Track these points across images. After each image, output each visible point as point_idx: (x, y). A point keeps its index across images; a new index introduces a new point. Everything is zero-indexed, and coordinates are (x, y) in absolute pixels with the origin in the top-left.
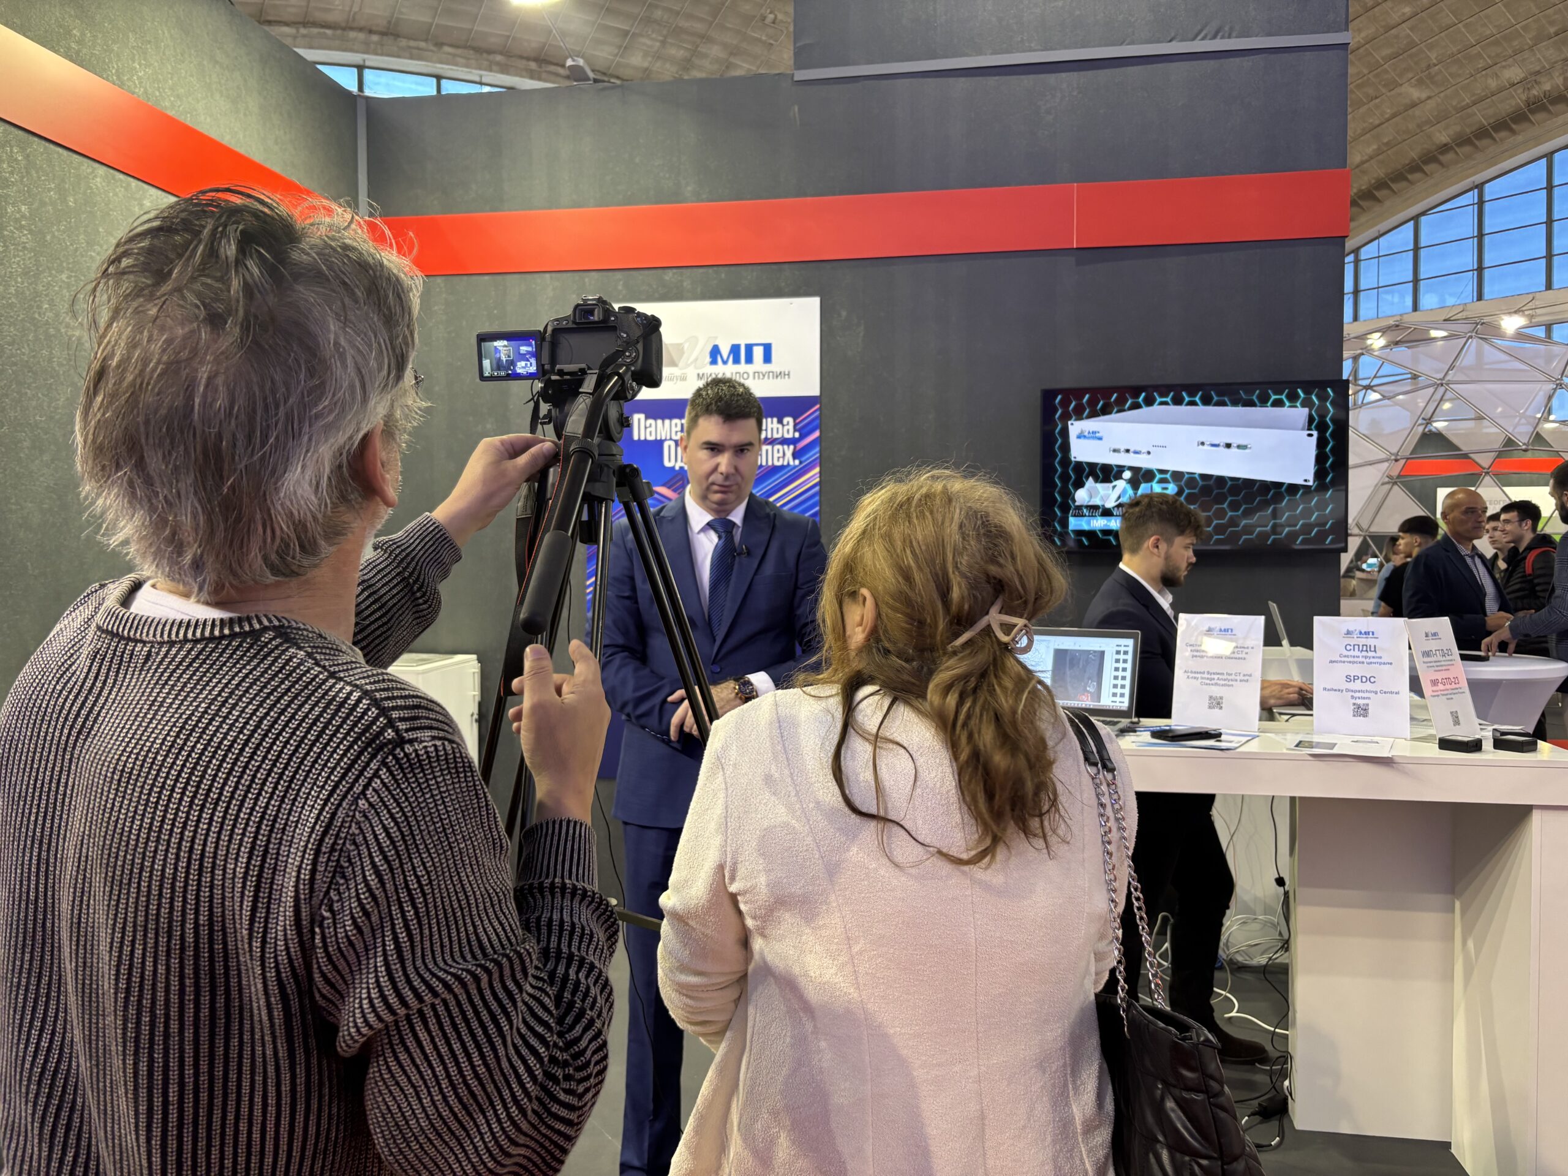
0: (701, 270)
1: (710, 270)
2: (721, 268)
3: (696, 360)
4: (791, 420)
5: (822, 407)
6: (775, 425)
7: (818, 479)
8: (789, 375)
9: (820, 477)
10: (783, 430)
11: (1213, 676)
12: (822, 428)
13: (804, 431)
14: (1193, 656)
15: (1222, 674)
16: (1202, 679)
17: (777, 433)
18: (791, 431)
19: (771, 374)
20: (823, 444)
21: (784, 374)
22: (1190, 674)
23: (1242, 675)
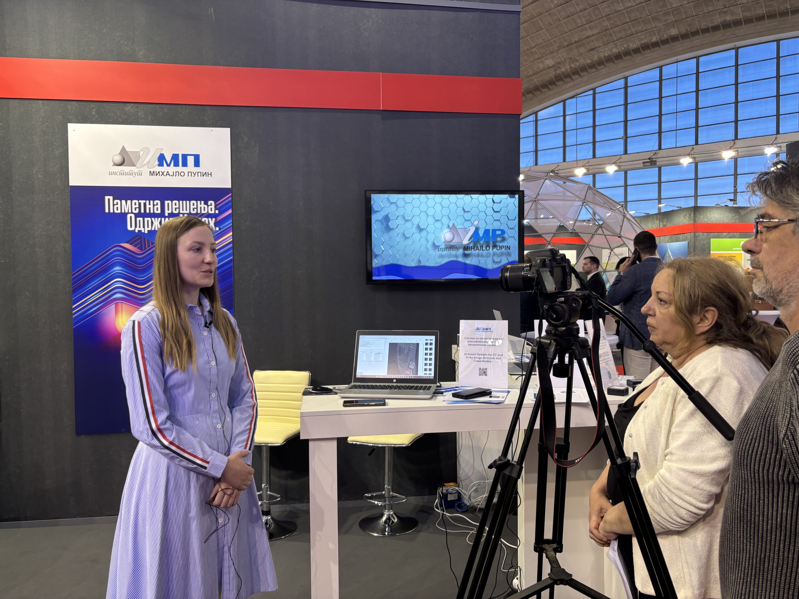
0: (151, 106)
1: (157, 106)
2: (164, 106)
3: (149, 162)
4: (213, 202)
5: (233, 195)
6: (203, 205)
7: (232, 240)
8: (211, 174)
9: (233, 238)
10: (208, 208)
11: (481, 356)
12: (233, 208)
13: (221, 210)
14: (469, 345)
15: (486, 355)
16: (475, 358)
17: (204, 210)
18: (213, 209)
19: (199, 174)
20: (234, 218)
21: (208, 174)
22: (467, 355)
23: (497, 355)
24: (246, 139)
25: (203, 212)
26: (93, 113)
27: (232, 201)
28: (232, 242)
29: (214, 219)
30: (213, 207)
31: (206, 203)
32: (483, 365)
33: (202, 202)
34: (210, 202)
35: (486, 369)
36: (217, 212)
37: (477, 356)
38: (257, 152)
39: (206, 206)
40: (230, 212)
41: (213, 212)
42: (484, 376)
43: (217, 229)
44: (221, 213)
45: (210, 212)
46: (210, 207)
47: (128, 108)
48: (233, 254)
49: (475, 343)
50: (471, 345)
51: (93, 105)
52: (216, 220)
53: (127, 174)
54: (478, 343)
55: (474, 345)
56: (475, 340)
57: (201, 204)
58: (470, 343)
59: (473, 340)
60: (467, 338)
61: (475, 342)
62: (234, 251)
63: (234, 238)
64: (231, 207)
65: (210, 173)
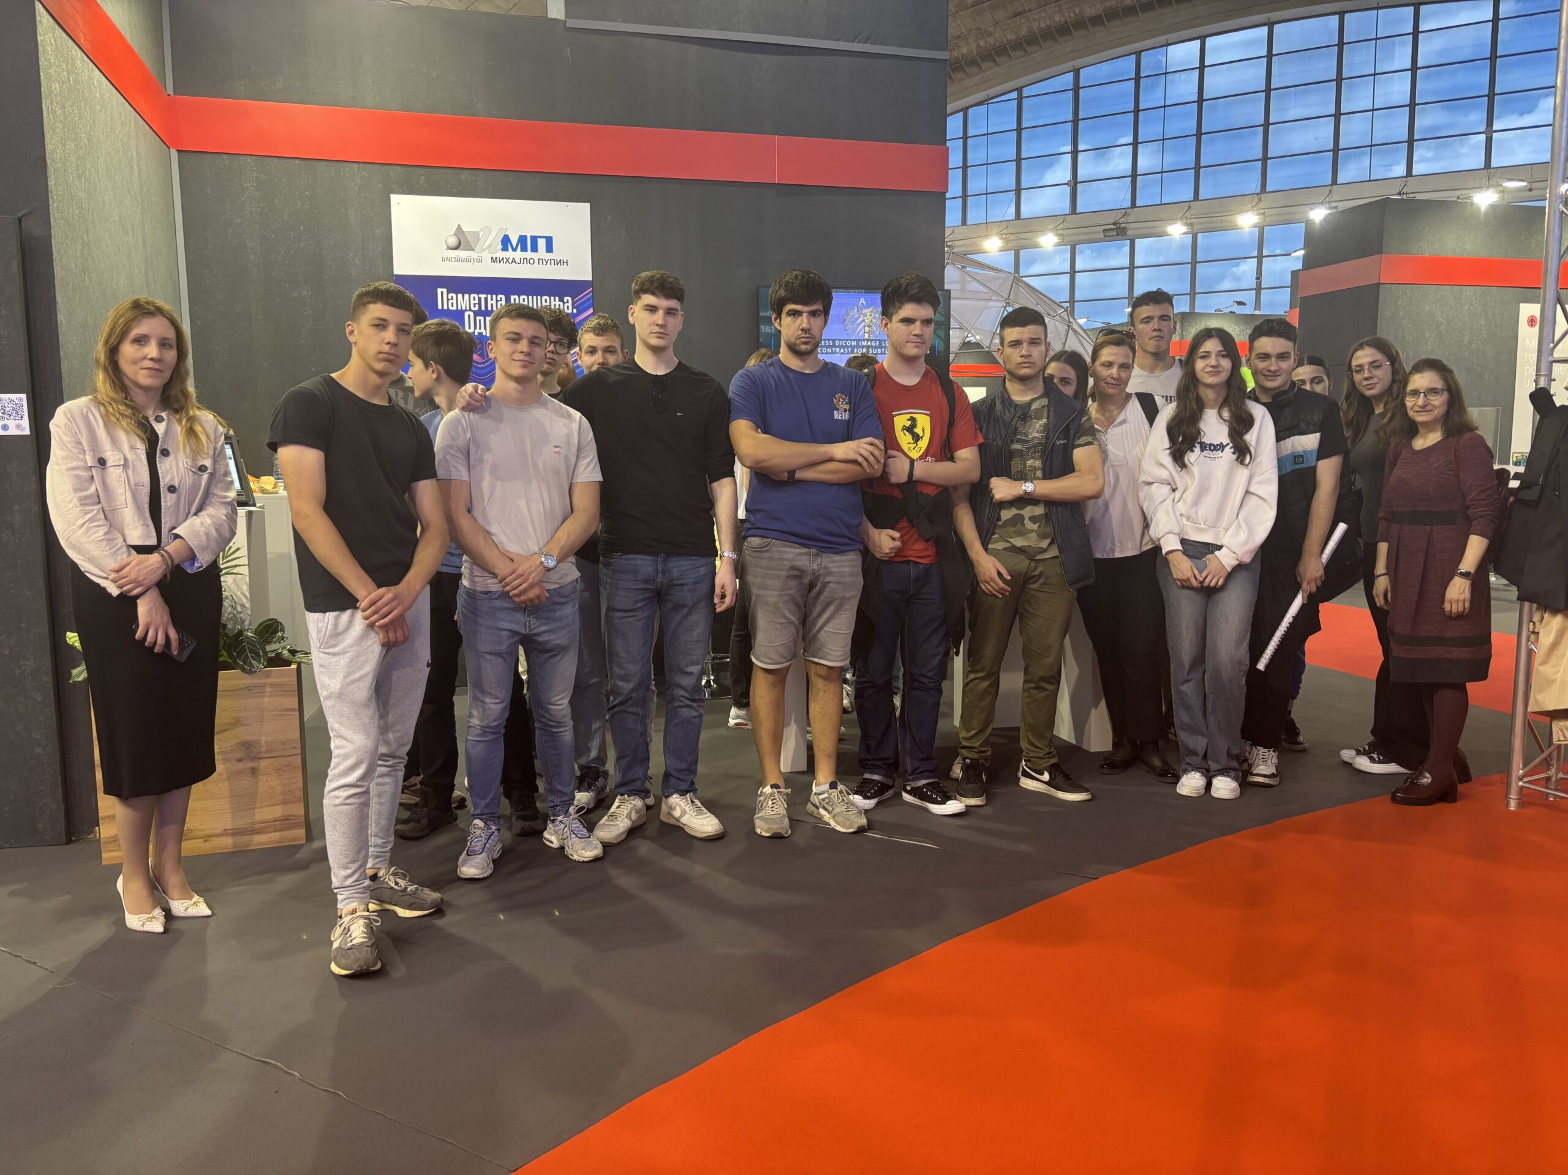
0: (492, 173)
1: (500, 174)
2: (509, 173)
3: (490, 246)
4: (570, 299)
5: (595, 290)
8: (567, 262)
13: (580, 309)
19: (552, 261)
21: (564, 262)
26: (422, 182)
27: (593, 297)
30: (570, 304)
34: (566, 299)
38: (623, 235)
44: (579, 313)
47: (464, 176)
51: (421, 171)
53: (464, 260)
64: (593, 305)
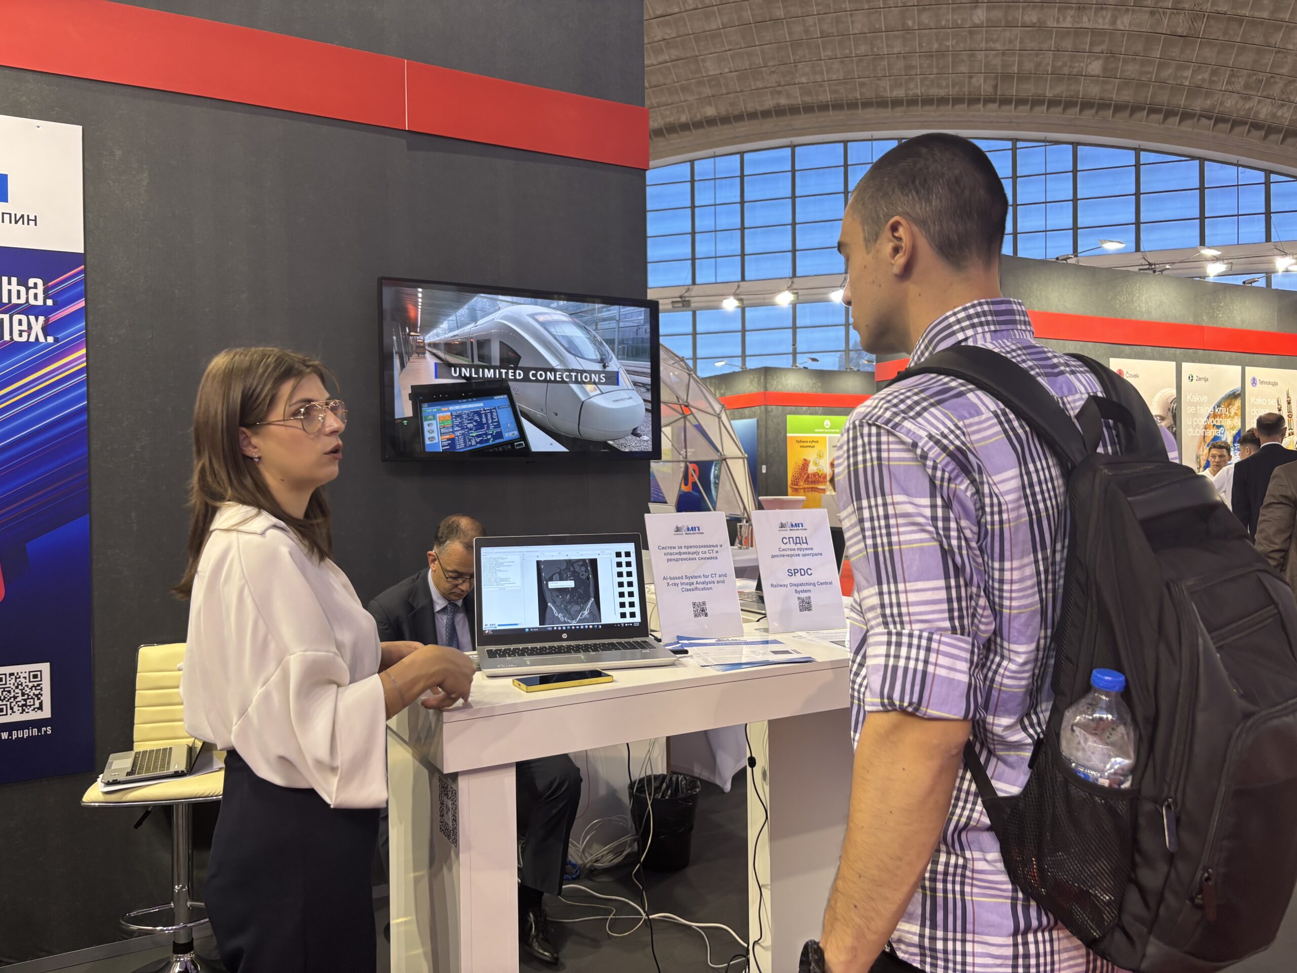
4: (40, 282)
5: (88, 269)
6: (14, 287)
7: (85, 364)
8: (35, 220)
9: (87, 361)
10: (27, 293)
11: (691, 580)
12: (89, 297)
13: (59, 299)
14: (669, 560)
15: (700, 577)
16: (682, 584)
17: (19, 297)
18: (41, 296)
19: (7, 217)
20: (91, 318)
21: (29, 220)
22: (669, 581)
23: (717, 576)
24: (119, 153)
25: (15, 300)
27: (85, 281)
28: (86, 370)
29: (41, 319)
30: (40, 290)
31: (23, 282)
32: (698, 596)
33: (14, 280)
34: (31, 282)
35: (704, 603)
36: (50, 302)
37: (685, 581)
38: (145, 183)
39: (23, 289)
40: (81, 304)
41: (40, 302)
42: (703, 617)
43: (50, 339)
44: (57, 307)
45: (32, 302)
46: (32, 292)
48: (88, 396)
49: (678, 556)
50: (671, 560)
52: (46, 321)
54: (683, 556)
55: (677, 560)
56: (677, 550)
57: (10, 283)
58: (669, 557)
59: (673, 551)
60: (663, 548)
61: (676, 554)
62: (91, 390)
63: (90, 362)
64: (84, 295)
65: (32, 217)
